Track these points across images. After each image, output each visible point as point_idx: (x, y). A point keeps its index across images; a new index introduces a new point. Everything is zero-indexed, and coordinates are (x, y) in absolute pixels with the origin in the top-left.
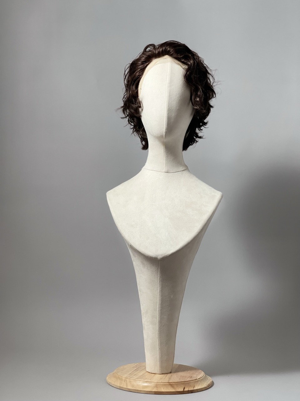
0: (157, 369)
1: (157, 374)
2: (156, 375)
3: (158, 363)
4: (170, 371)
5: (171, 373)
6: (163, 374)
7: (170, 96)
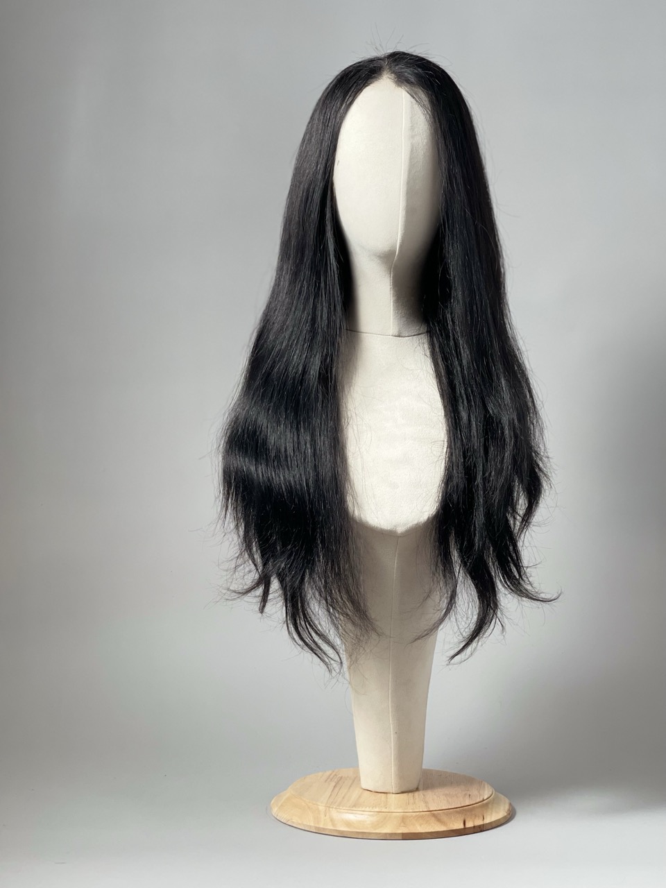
0: (391, 783)
1: (390, 793)
2: (388, 795)
3: (393, 768)
4: (416, 786)
5: (417, 789)
6: (403, 793)
7: (411, 159)
